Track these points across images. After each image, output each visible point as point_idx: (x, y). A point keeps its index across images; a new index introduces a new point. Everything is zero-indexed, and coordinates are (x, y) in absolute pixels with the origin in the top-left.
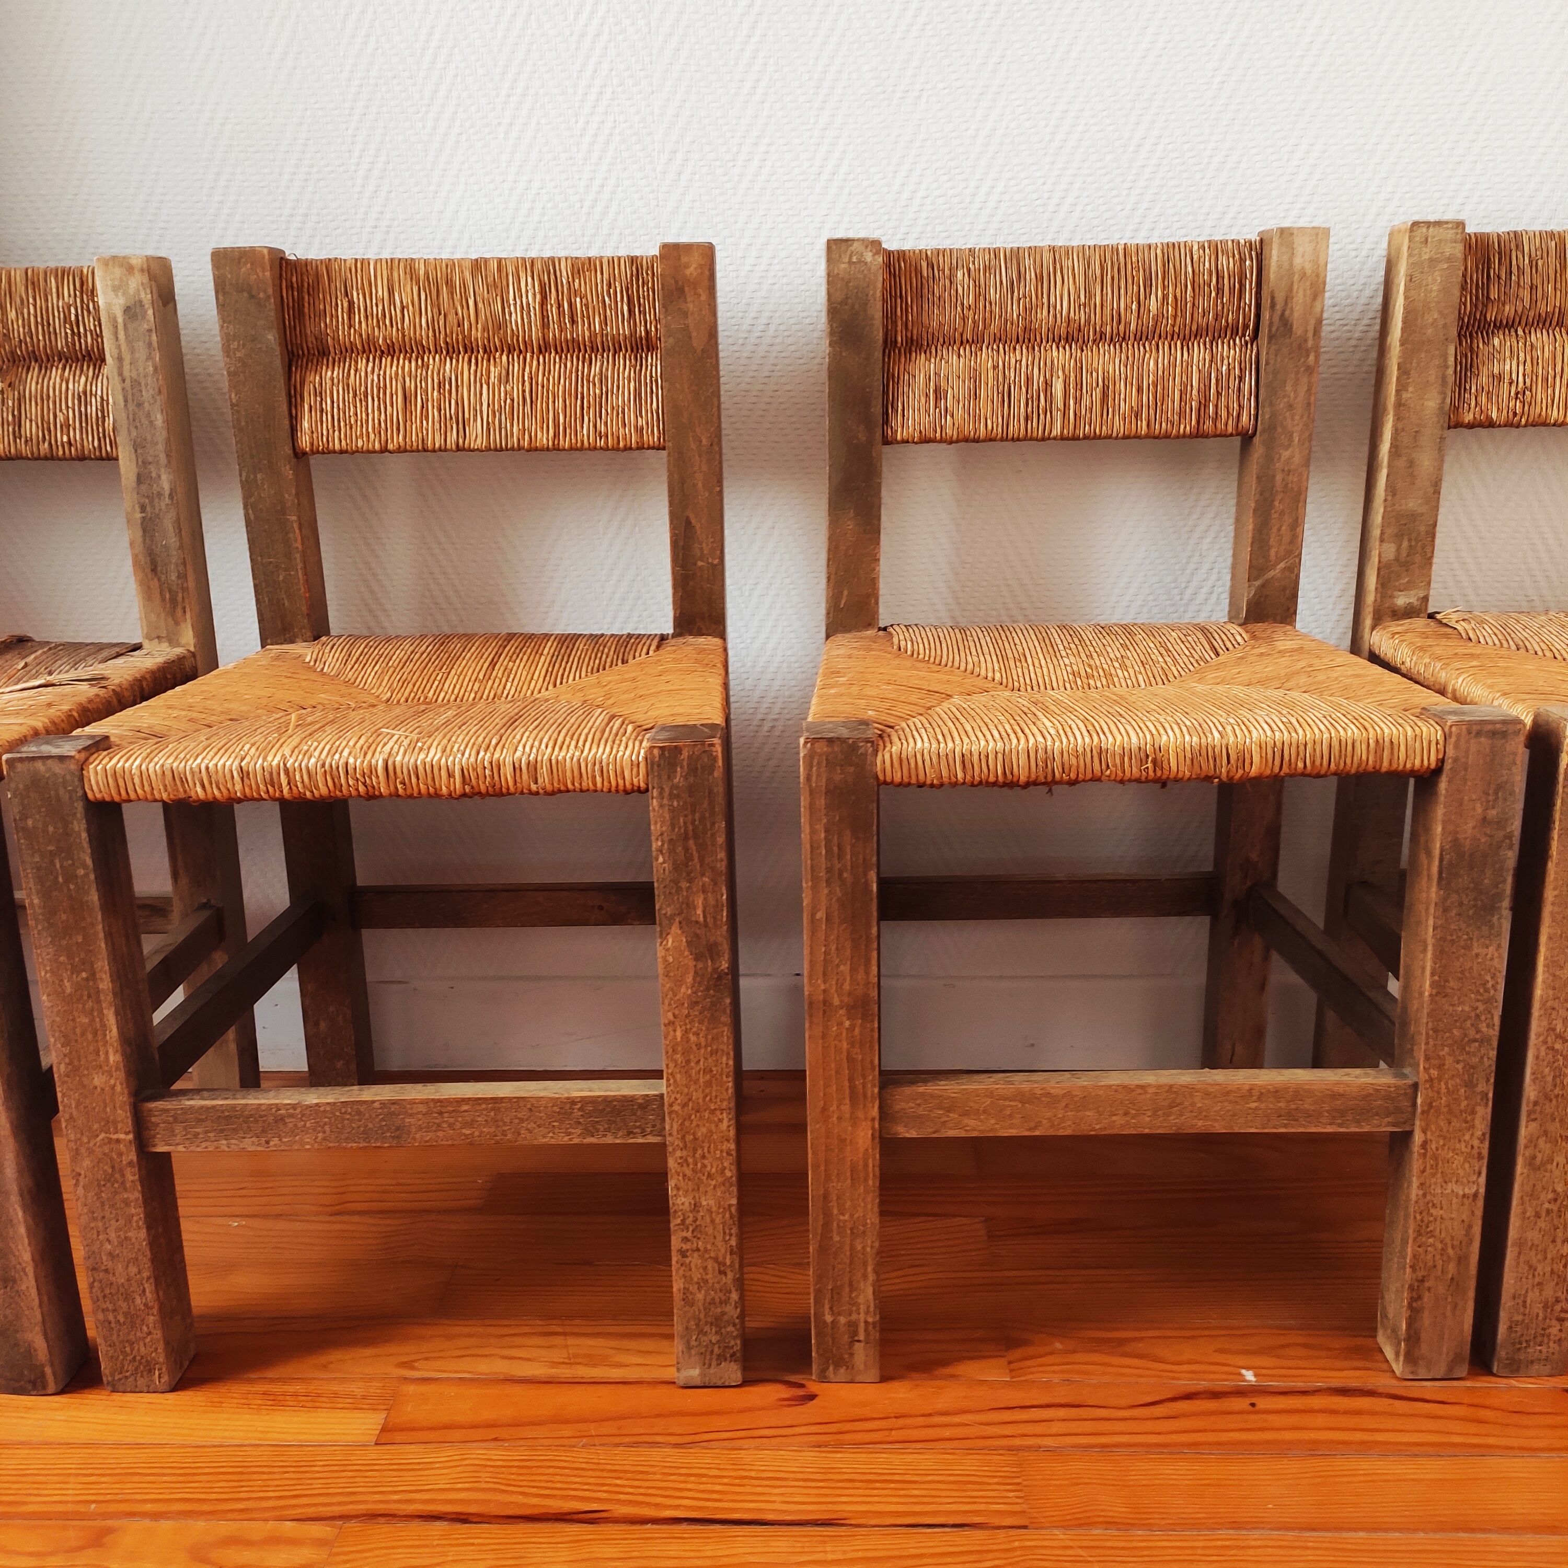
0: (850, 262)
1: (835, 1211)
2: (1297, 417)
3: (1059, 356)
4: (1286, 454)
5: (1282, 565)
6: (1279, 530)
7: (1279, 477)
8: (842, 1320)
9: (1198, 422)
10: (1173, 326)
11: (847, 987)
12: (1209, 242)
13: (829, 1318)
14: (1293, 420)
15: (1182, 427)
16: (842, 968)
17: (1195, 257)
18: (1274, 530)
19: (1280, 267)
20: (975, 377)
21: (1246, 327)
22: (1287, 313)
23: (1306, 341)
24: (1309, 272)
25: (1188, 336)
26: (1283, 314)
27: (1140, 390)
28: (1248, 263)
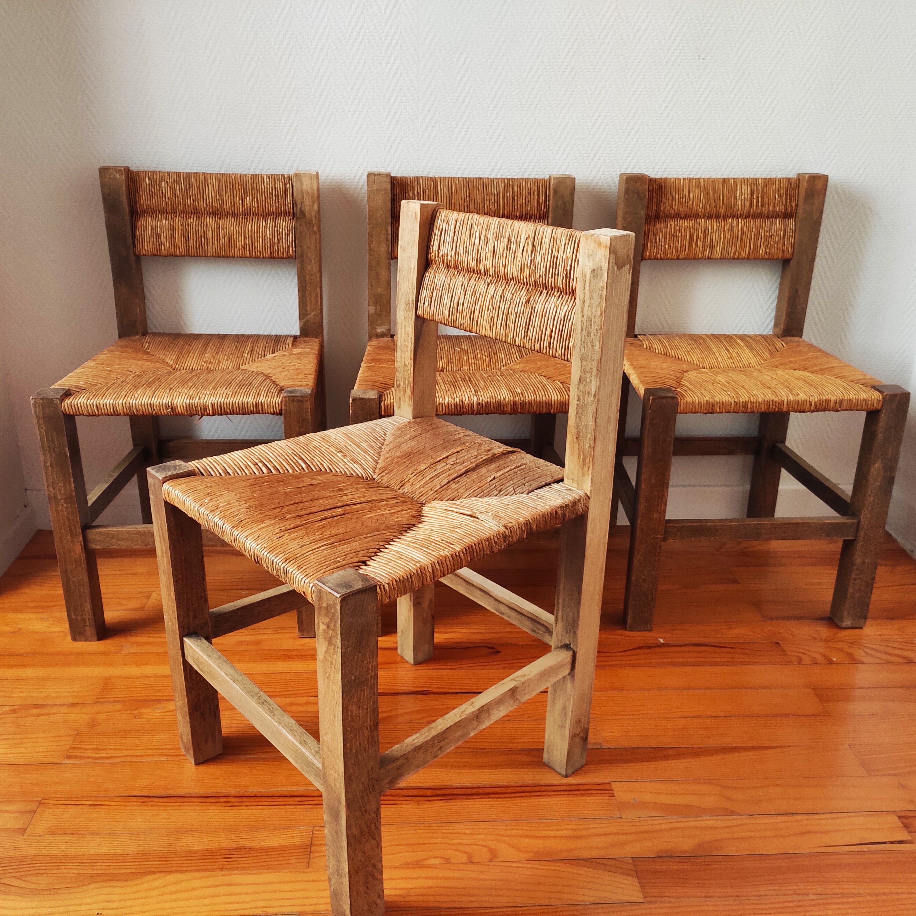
0: (110, 178)
1: (71, 577)
2: (312, 252)
3: (210, 221)
4: (309, 267)
5: (313, 313)
6: (310, 299)
7: (307, 277)
8: (79, 618)
9: (271, 252)
10: (258, 210)
11: (63, 491)
12: (272, 175)
13: (74, 617)
14: (310, 253)
15: (264, 254)
16: (60, 484)
17: (265, 182)
18: (308, 299)
19: (297, 189)
20: (173, 228)
21: (289, 212)
22: (303, 209)
23: (312, 221)
24: (310, 192)
25: (266, 215)
26: (301, 210)
27: (245, 238)
28: (288, 185)
